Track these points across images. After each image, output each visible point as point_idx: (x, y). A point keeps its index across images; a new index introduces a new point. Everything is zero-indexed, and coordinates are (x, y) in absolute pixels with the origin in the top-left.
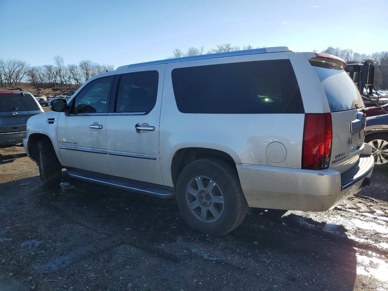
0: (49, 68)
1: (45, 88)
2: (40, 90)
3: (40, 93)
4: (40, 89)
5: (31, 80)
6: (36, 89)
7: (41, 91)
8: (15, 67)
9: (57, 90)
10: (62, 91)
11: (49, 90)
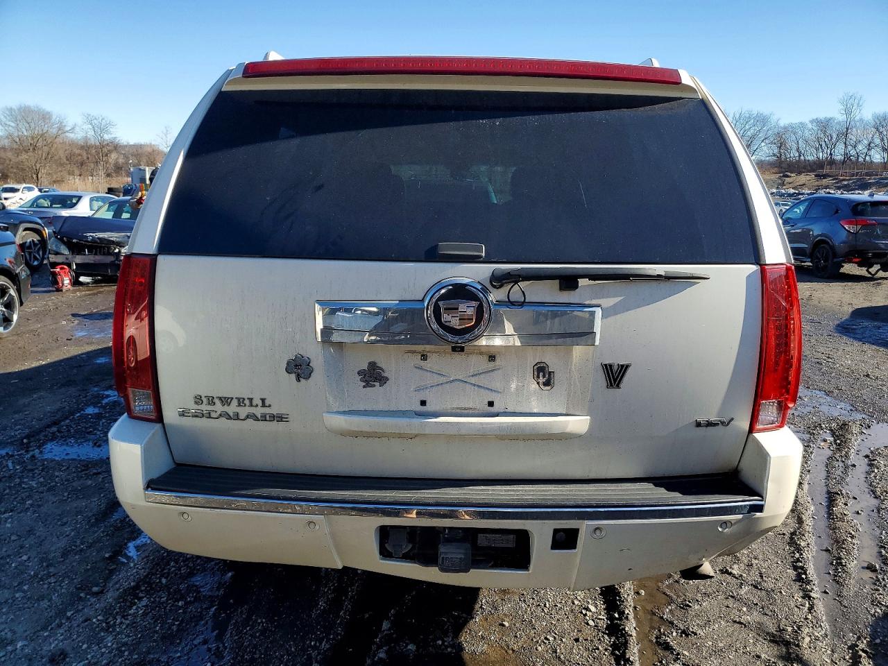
0: (824, 125)
1: (800, 173)
2: (788, 176)
3: (785, 183)
4: (789, 174)
5: (774, 155)
6: (778, 175)
7: (787, 180)
8: (747, 127)
9: (825, 176)
10: (836, 179)
11: (808, 178)
